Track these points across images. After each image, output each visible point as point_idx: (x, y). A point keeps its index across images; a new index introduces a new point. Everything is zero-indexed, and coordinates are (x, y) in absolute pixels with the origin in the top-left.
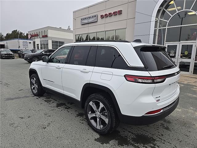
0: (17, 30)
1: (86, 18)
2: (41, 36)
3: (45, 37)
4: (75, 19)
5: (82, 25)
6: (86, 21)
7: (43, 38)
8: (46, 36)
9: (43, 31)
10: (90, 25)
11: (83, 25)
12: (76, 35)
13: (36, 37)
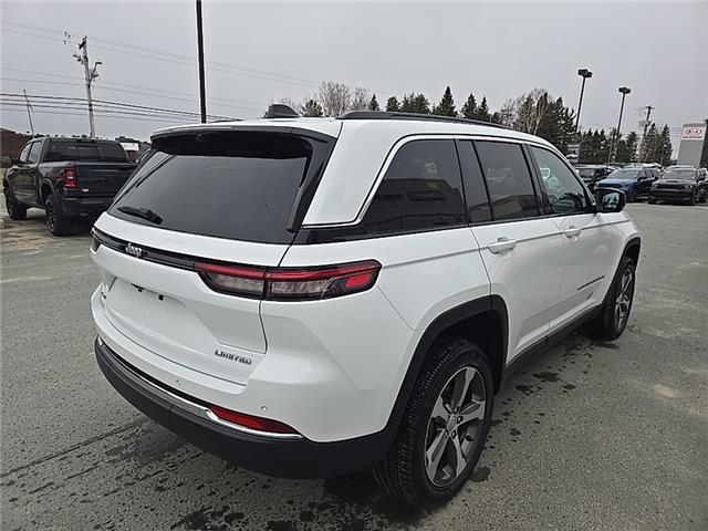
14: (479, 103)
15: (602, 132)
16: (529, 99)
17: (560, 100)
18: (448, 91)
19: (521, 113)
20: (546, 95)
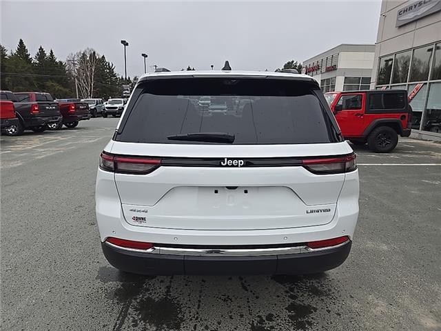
0: (293, 62)
1: (411, 8)
2: (324, 70)
3: (331, 70)
4: (383, 16)
5: (400, 27)
6: (410, 16)
7: (327, 73)
8: (334, 68)
9: (330, 57)
10: (419, 25)
11: (402, 28)
12: (380, 58)
13: (315, 73)
14: (48, 54)
15: (129, 78)
16: (84, 54)
17: (103, 57)
18: (21, 42)
19: (81, 63)
20: (94, 52)
